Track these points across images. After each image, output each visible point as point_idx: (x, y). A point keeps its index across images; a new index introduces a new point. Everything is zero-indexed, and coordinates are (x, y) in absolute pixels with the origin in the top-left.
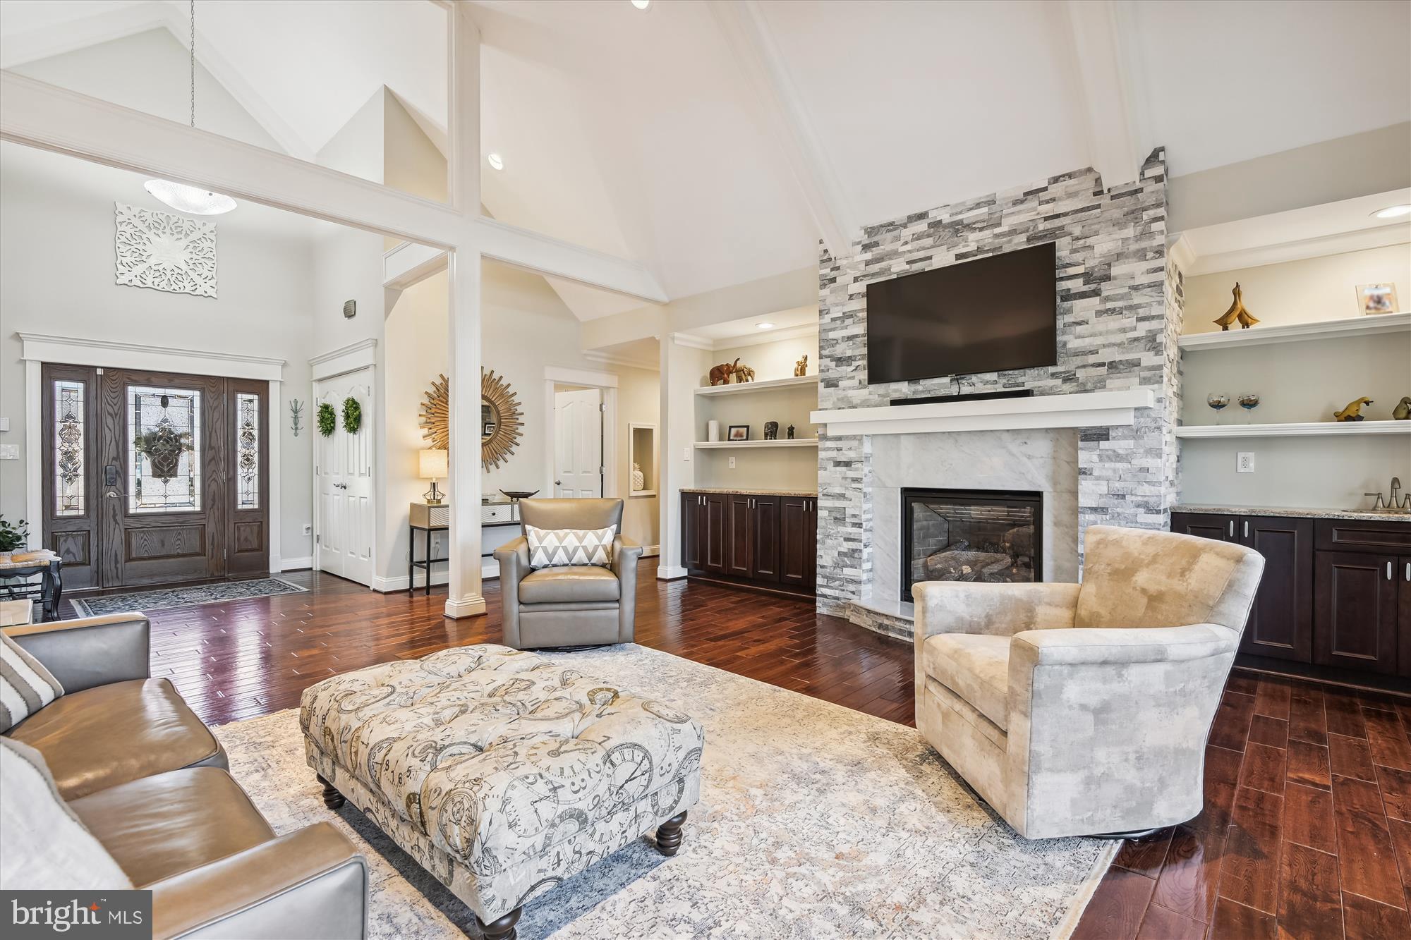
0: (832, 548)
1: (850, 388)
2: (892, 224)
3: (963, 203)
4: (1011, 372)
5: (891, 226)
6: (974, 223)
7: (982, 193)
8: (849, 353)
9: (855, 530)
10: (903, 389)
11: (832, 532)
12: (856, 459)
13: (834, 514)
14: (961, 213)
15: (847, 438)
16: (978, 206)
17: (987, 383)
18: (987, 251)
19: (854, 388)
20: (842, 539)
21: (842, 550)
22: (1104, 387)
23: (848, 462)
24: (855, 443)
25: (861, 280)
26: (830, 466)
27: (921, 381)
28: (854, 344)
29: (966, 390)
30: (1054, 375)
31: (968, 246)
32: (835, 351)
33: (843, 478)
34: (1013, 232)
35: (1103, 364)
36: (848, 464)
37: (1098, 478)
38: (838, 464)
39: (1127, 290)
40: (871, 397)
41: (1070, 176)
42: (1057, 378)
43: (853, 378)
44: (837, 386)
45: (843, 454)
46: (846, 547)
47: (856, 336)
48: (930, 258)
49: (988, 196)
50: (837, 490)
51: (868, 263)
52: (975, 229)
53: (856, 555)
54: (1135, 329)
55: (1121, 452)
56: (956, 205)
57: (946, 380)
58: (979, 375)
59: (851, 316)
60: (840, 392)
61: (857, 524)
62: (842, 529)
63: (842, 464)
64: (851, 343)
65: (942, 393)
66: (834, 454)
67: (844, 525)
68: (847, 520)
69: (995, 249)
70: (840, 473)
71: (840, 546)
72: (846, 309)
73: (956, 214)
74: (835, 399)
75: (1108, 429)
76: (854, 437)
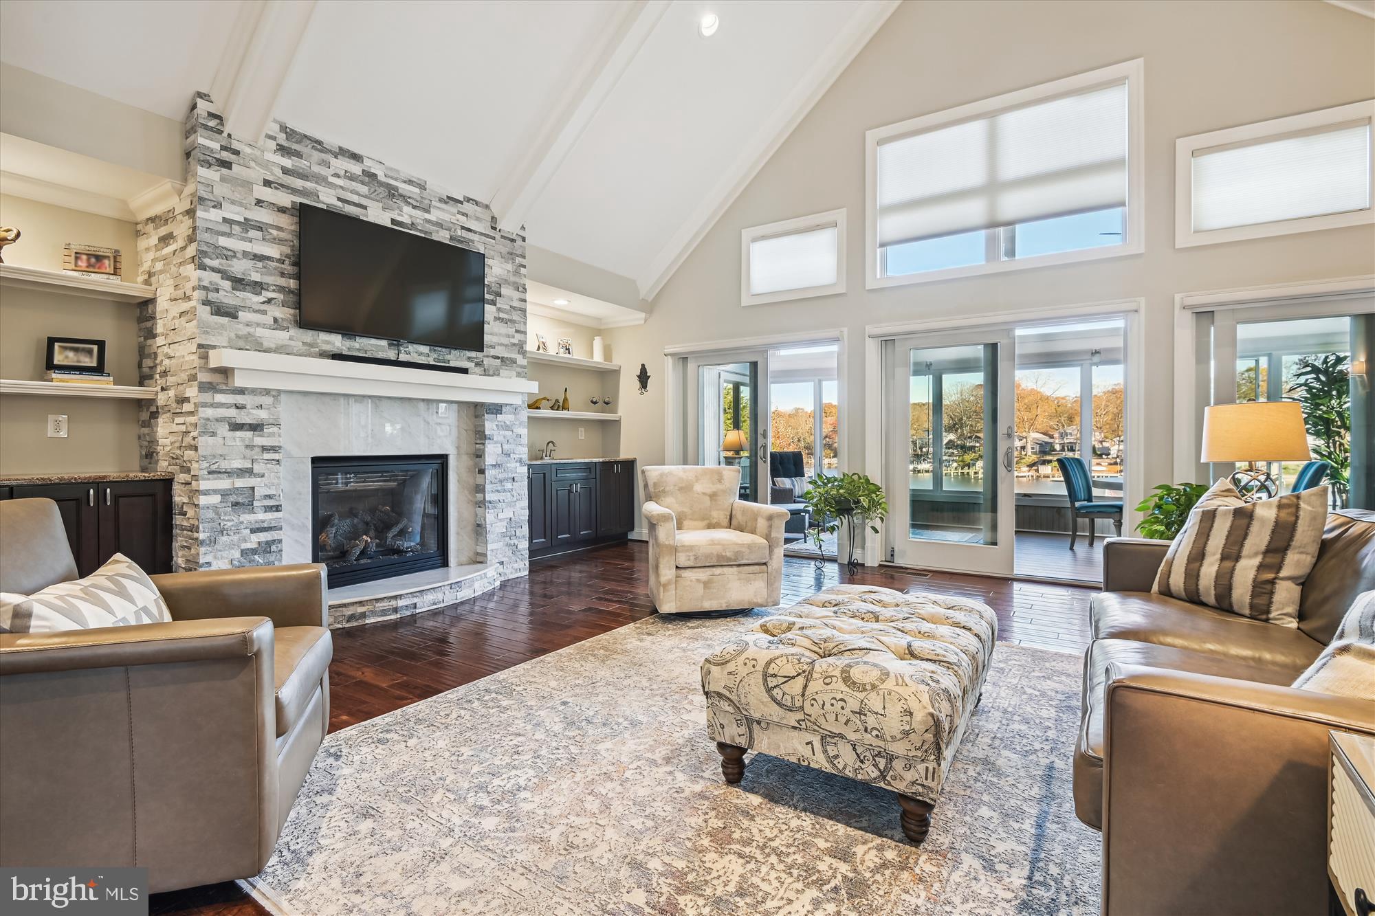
0: (231, 546)
1: (258, 325)
2: (320, 143)
3: (398, 171)
4: (440, 349)
5: (318, 144)
6: (409, 198)
7: (416, 174)
8: (256, 277)
9: (270, 516)
10: (336, 342)
11: (230, 524)
12: (271, 421)
13: (233, 499)
14: (396, 179)
15: (254, 391)
16: (410, 182)
17: (421, 354)
18: (420, 231)
19: (264, 326)
20: (248, 531)
21: (248, 545)
22: (498, 375)
23: (258, 425)
24: (267, 400)
25: (276, 188)
26: (223, 430)
27: (357, 338)
28: (264, 267)
29: (403, 357)
30: (469, 359)
31: (402, 216)
32: (230, 266)
33: (247, 447)
34: (439, 225)
35: (497, 358)
36: (256, 428)
37: (496, 443)
38: (236, 427)
39: (508, 307)
40: (292, 343)
41: (477, 203)
42: (472, 361)
43: (264, 312)
44: (236, 317)
45: (249, 413)
46: (254, 541)
47: (268, 258)
48: (365, 208)
49: (418, 179)
50: (237, 464)
51: (285, 171)
52: (409, 203)
53: (274, 548)
54: (514, 337)
55: (508, 423)
56: (391, 169)
57: (384, 343)
58: (415, 346)
59: (260, 229)
60: (241, 326)
61: (272, 507)
62: (247, 518)
63: (245, 428)
64: (260, 264)
65: (380, 355)
66: (232, 413)
67: (252, 511)
68: (255, 503)
69: (425, 233)
70: (243, 440)
71: (245, 541)
72: (250, 215)
73: (392, 178)
74: (233, 335)
75: (501, 406)
76: (267, 392)
